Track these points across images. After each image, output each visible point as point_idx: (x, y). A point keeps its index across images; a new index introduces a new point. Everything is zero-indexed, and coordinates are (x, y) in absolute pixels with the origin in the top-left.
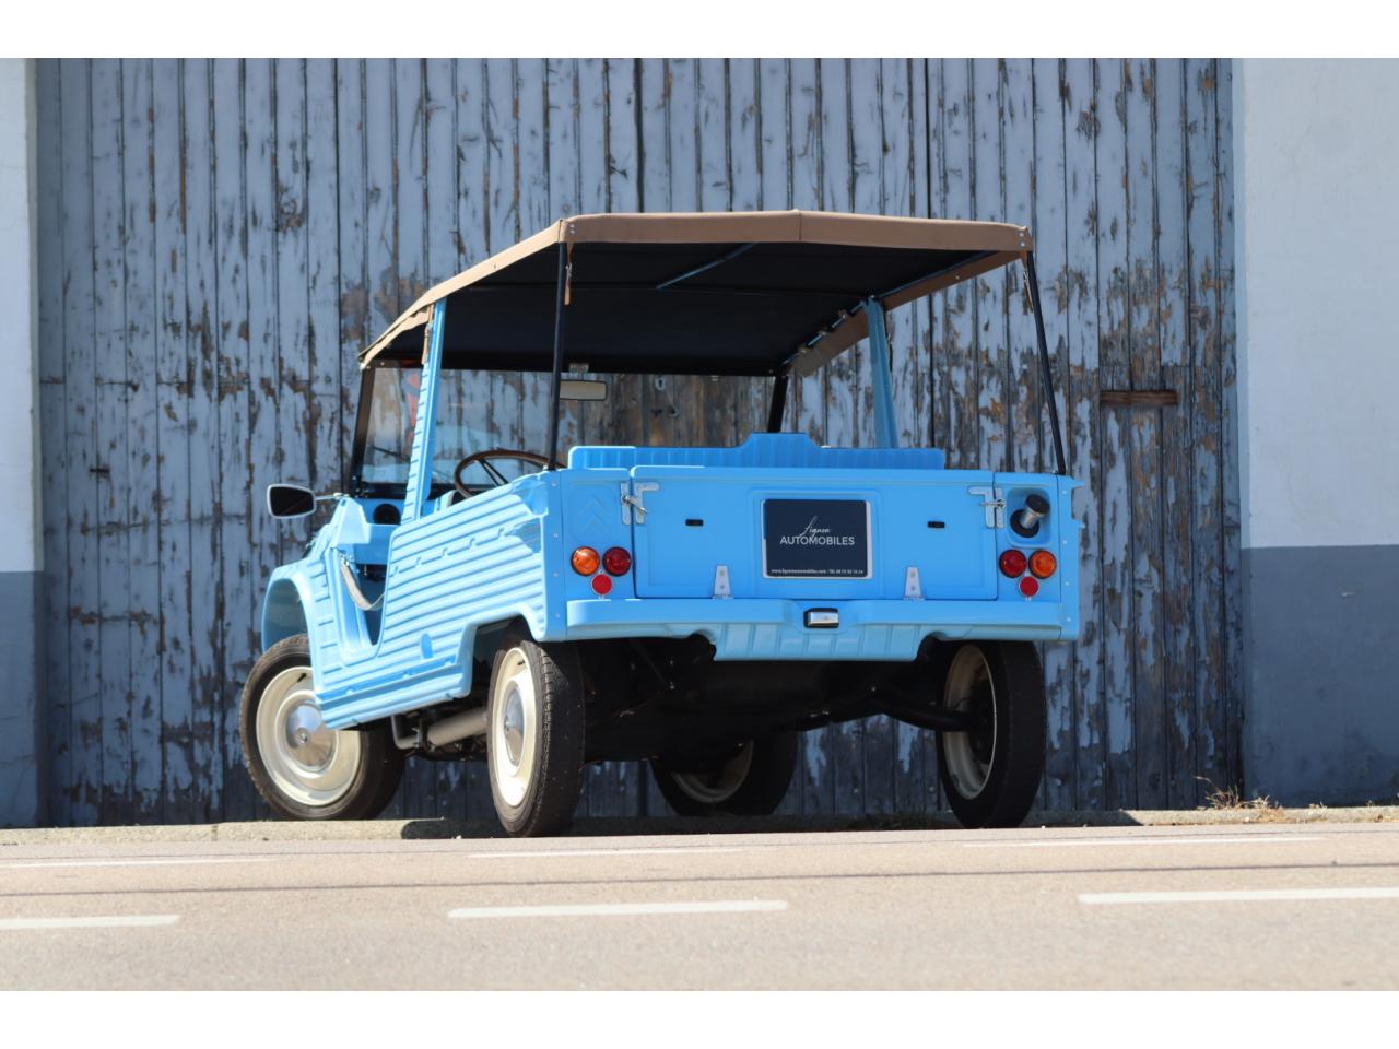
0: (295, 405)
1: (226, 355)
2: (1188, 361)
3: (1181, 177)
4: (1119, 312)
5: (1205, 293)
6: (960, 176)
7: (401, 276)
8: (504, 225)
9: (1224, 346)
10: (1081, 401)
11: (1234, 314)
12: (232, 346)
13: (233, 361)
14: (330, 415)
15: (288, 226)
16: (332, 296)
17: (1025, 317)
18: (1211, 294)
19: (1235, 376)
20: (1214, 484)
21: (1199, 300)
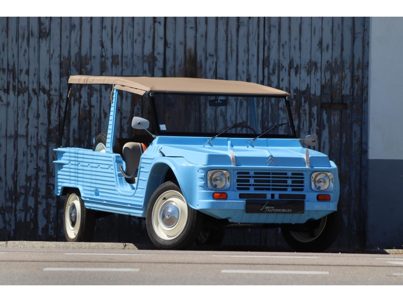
0: (44, 98)
1: (21, 80)
2: (351, 94)
3: (352, 30)
4: (328, 76)
5: (358, 71)
6: (275, 27)
7: (82, 55)
8: (118, 39)
9: (364, 89)
10: (314, 106)
11: (368, 78)
12: (23, 77)
13: (23, 82)
14: (56, 102)
15: (43, 37)
16: (58, 61)
17: (296, 77)
18: (360, 71)
19: (367, 100)
20: (359, 136)
21: (356, 73)
